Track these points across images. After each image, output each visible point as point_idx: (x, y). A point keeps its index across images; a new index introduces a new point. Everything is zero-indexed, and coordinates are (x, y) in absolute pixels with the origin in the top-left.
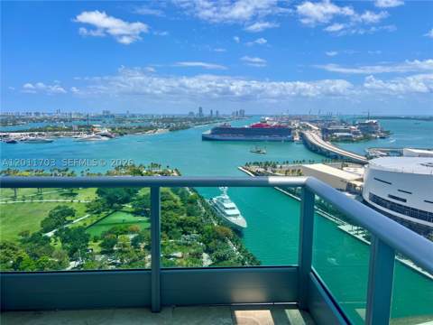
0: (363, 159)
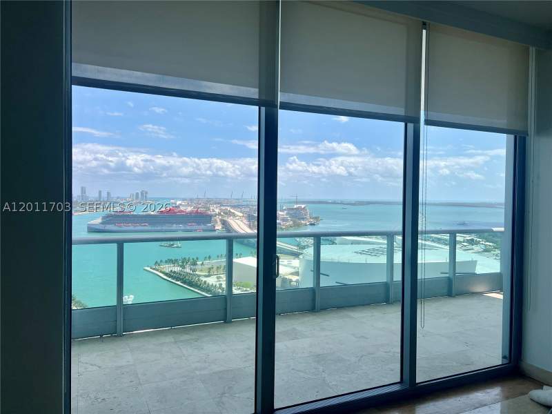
0: (295, 249)
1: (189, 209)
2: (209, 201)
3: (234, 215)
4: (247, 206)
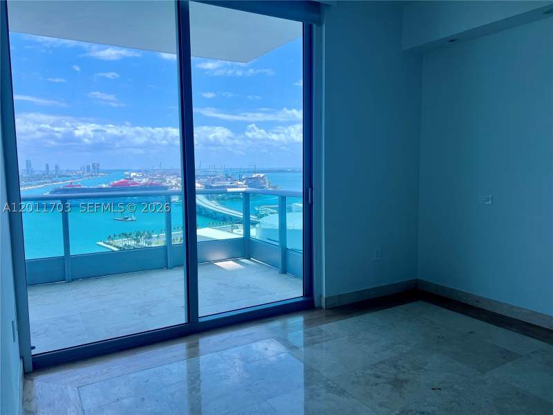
1: (144, 181)
2: (165, 172)
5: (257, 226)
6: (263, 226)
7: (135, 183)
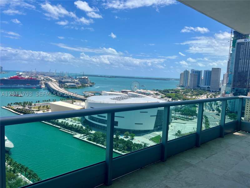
0: (83, 97)
1: (27, 77)
2: (37, 73)
3: (51, 81)
4: (58, 76)
5: (86, 101)
6: (89, 101)
7: (22, 78)
